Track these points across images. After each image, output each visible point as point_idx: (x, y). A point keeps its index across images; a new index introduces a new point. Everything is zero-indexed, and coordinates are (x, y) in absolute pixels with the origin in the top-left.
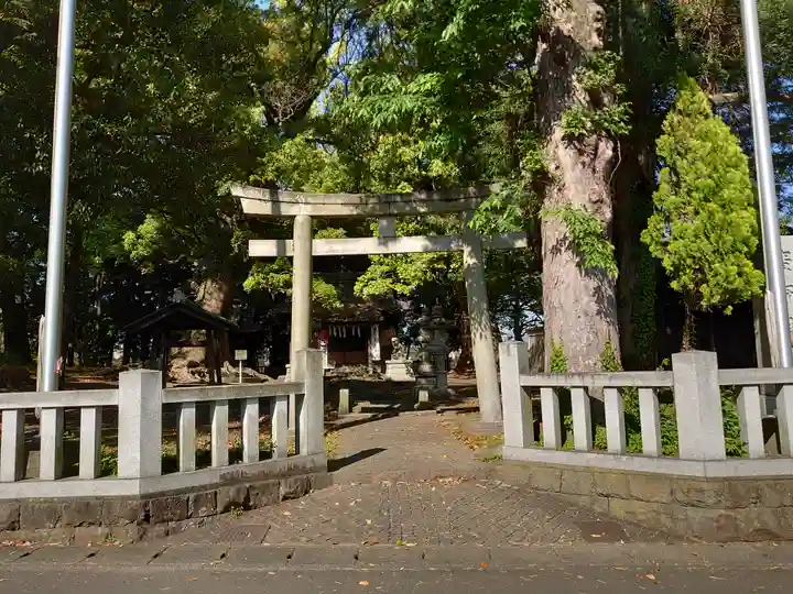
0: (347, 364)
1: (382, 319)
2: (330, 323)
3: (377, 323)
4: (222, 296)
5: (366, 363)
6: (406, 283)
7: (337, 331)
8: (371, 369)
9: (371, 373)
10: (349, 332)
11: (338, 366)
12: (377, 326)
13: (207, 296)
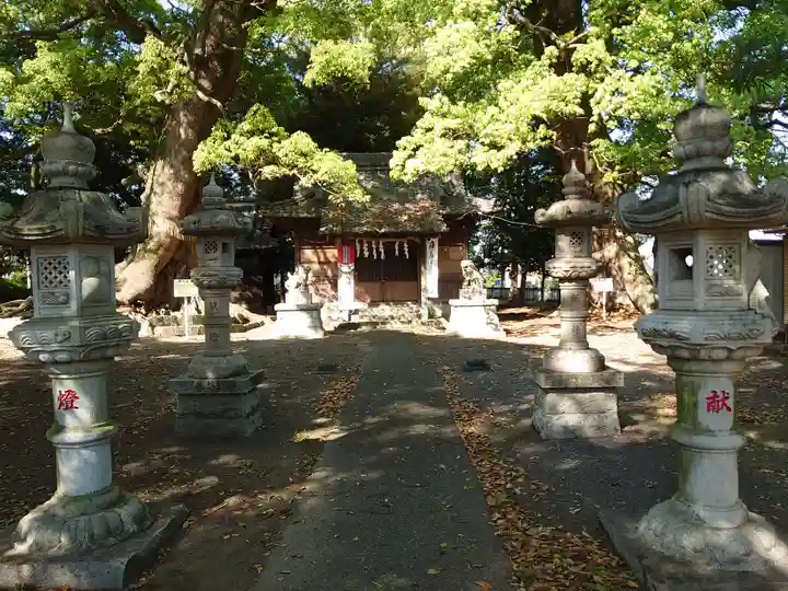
0: (387, 302)
1: (444, 228)
2: (357, 235)
3: (435, 235)
4: (180, 187)
5: (417, 301)
6: (495, 146)
7: (370, 250)
8: (424, 312)
9: (425, 318)
10: (389, 249)
11: (373, 304)
12: (436, 241)
13: (157, 189)
